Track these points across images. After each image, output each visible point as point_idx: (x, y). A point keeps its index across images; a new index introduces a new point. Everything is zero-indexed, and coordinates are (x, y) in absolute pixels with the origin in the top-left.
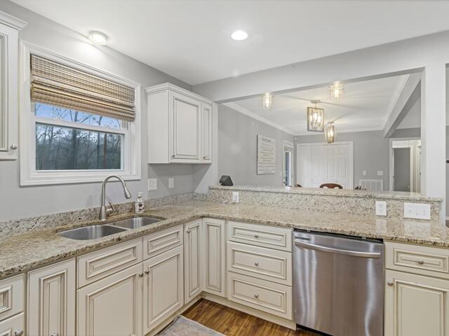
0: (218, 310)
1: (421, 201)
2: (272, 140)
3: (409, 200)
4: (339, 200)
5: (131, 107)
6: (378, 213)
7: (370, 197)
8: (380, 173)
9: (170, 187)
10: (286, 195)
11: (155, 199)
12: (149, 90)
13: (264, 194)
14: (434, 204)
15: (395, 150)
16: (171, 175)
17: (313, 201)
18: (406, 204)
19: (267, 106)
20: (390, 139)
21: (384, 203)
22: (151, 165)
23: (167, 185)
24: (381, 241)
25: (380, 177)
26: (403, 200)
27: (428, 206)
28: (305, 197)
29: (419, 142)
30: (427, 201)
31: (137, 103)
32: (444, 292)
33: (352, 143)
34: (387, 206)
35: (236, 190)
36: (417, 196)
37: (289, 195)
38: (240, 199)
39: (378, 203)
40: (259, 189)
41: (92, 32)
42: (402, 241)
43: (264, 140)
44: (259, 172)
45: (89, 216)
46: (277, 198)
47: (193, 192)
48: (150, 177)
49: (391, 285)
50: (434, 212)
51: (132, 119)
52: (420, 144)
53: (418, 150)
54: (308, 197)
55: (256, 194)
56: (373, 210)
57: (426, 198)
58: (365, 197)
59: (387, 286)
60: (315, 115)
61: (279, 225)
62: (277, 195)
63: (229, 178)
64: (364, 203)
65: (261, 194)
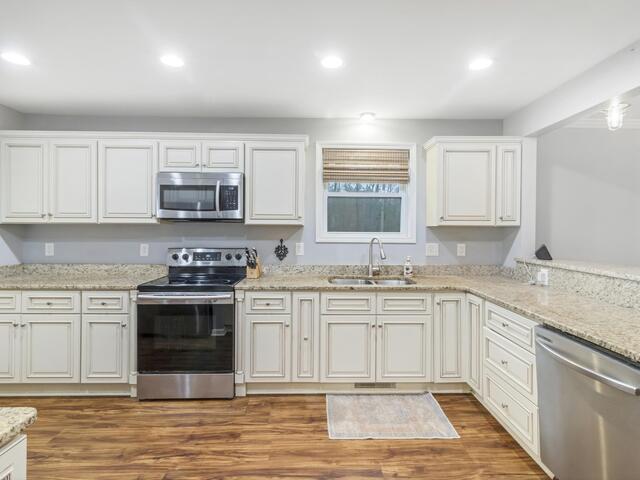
0: (475, 409)
5: (406, 170)
9: (458, 254)
10: (612, 281)
11: (434, 266)
13: (581, 276)
16: (462, 240)
23: (454, 252)
31: (413, 165)
37: (617, 282)
38: (549, 280)
40: (572, 268)
41: (363, 114)
45: (361, 270)
46: (597, 285)
47: (500, 265)
48: (428, 241)
51: (407, 182)
55: (570, 275)
62: (599, 279)
63: (544, 247)
65: (576, 275)
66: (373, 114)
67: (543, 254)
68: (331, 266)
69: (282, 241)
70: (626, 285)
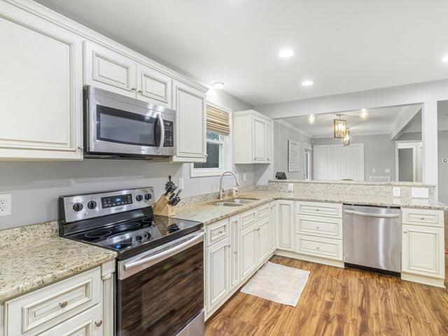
1: (422, 186)
2: (298, 144)
3: (414, 186)
4: (368, 187)
5: (227, 126)
6: (394, 195)
7: (389, 185)
8: (388, 171)
9: (244, 180)
10: (330, 185)
12: (236, 113)
13: (313, 184)
14: (431, 187)
15: (399, 150)
16: (245, 172)
17: (349, 189)
18: (413, 189)
19: (312, 122)
20: (396, 142)
21: (399, 188)
22: (236, 165)
23: (242, 179)
24: (399, 208)
25: (387, 174)
26: (411, 186)
27: (427, 189)
28: (344, 186)
29: (421, 144)
30: (427, 187)
31: (230, 124)
32: (435, 234)
33: (363, 144)
34: (401, 190)
35: (290, 182)
36: (420, 184)
38: (294, 189)
39: (394, 188)
42: (411, 207)
43: (293, 144)
44: (290, 170)
46: (323, 187)
47: (255, 184)
49: (406, 232)
50: (431, 193)
51: (227, 134)
52: (421, 146)
53: (420, 150)
54: (346, 186)
55: (307, 185)
56: (391, 192)
57: (426, 184)
58: (386, 185)
59: (403, 234)
60: (340, 125)
61: (333, 202)
63: (284, 174)
64: (385, 189)
65: (311, 185)
66: (223, 84)
67: (281, 176)
68: (200, 196)
69: (170, 177)
70: (336, 186)
